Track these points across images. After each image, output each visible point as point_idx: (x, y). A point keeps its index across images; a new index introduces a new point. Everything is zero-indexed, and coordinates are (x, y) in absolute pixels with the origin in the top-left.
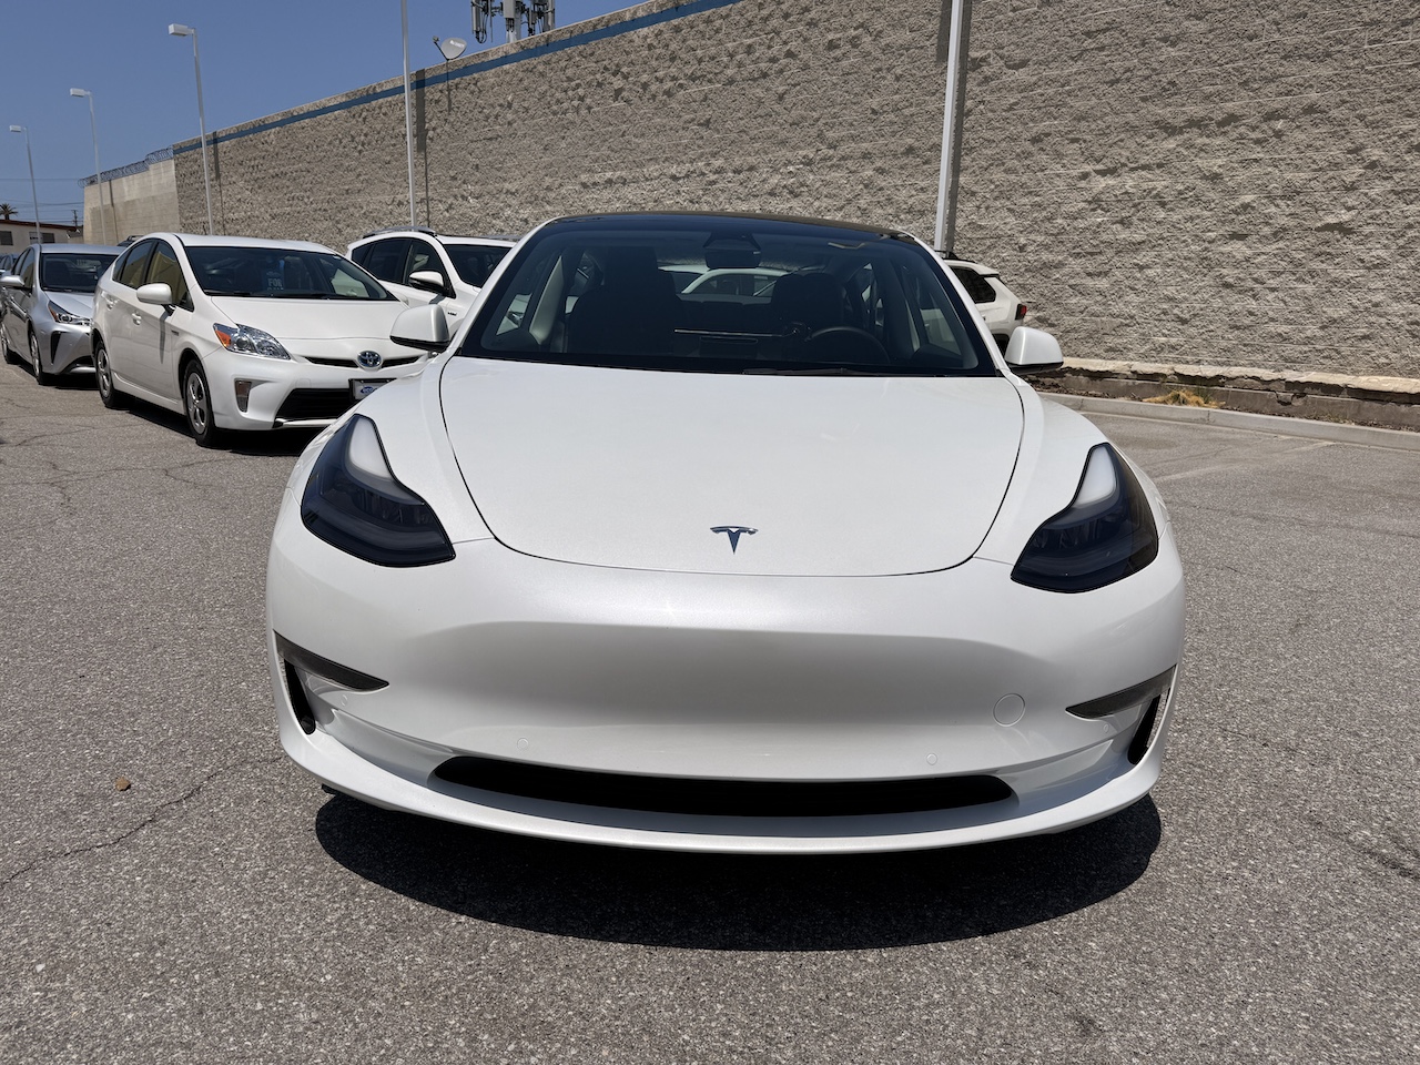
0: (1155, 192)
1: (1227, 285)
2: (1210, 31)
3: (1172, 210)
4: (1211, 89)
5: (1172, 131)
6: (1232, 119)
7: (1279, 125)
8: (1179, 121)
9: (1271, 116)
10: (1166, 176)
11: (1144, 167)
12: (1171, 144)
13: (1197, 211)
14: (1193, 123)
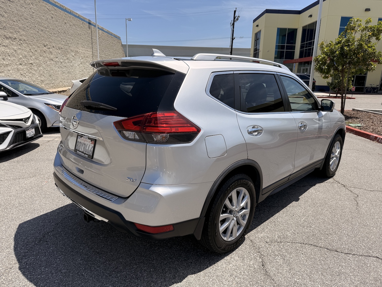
0: (8, 53)
1: (22, 75)
2: (8, 17)
3: (11, 57)
4: (11, 31)
5: (7, 38)
6: (15, 39)
7: (22, 42)
8: (8, 36)
9: (20, 40)
10: (8, 49)
11: (4, 46)
12: (7, 41)
13: (14, 58)
14: (10, 38)
